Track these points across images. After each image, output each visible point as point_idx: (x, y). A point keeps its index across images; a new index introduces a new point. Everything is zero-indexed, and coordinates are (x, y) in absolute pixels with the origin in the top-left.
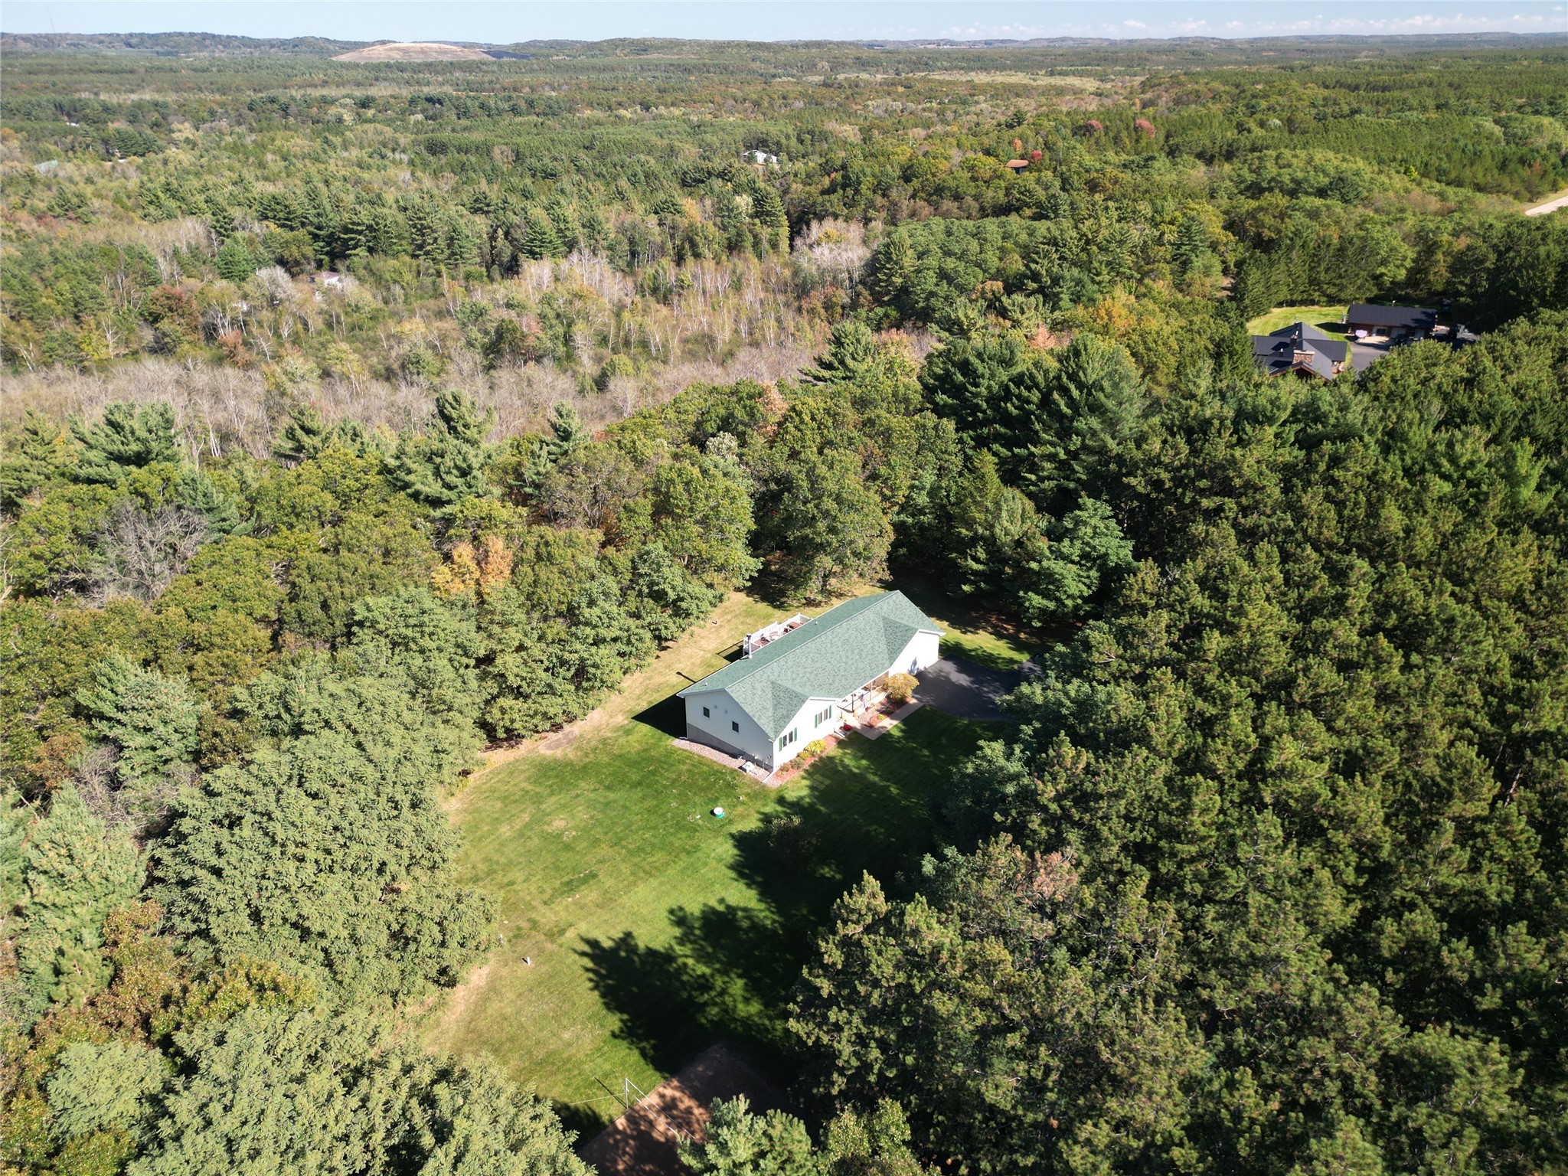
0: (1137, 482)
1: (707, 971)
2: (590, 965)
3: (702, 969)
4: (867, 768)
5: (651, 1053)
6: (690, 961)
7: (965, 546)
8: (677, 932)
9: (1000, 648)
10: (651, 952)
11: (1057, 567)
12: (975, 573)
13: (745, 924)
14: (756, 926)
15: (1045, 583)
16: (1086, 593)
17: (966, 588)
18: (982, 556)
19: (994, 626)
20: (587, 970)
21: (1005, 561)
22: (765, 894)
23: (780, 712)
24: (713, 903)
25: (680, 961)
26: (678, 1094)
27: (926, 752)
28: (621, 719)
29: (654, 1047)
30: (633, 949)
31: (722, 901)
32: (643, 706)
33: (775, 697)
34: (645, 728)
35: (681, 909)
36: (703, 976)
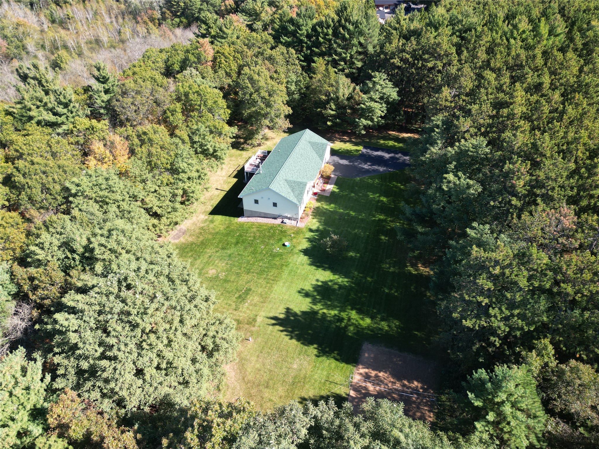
0: (396, 61)
1: (336, 312)
2: (281, 328)
3: (333, 312)
4: (335, 208)
5: (338, 357)
6: (325, 311)
7: (324, 105)
8: (309, 300)
9: (348, 146)
10: (304, 313)
11: (373, 104)
12: (332, 116)
13: (336, 287)
14: (341, 287)
15: (367, 113)
16: (383, 115)
17: (329, 123)
18: (333, 107)
19: (339, 139)
20: (282, 331)
21: (344, 108)
22: (334, 271)
23: (297, 193)
24: (314, 283)
25: (321, 312)
26: (367, 370)
27: (353, 195)
28: (203, 217)
29: (338, 354)
30: (295, 315)
31: (317, 280)
32: (210, 209)
33: (291, 186)
34: (219, 218)
35: (303, 290)
36: (335, 315)
